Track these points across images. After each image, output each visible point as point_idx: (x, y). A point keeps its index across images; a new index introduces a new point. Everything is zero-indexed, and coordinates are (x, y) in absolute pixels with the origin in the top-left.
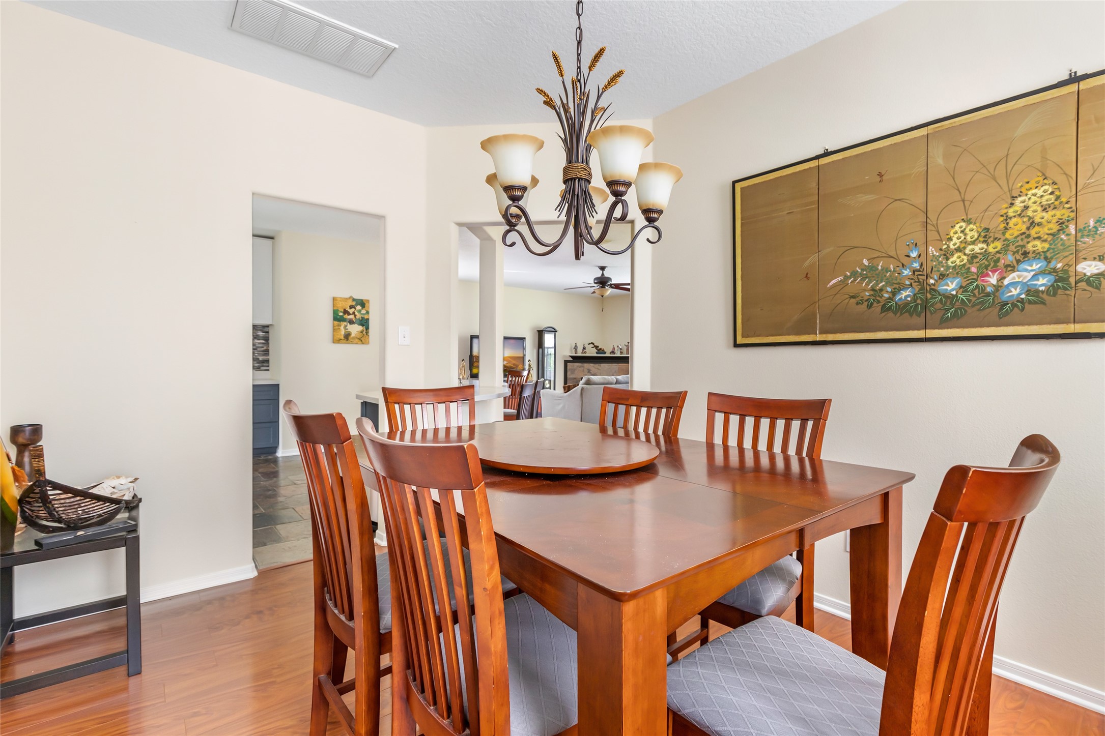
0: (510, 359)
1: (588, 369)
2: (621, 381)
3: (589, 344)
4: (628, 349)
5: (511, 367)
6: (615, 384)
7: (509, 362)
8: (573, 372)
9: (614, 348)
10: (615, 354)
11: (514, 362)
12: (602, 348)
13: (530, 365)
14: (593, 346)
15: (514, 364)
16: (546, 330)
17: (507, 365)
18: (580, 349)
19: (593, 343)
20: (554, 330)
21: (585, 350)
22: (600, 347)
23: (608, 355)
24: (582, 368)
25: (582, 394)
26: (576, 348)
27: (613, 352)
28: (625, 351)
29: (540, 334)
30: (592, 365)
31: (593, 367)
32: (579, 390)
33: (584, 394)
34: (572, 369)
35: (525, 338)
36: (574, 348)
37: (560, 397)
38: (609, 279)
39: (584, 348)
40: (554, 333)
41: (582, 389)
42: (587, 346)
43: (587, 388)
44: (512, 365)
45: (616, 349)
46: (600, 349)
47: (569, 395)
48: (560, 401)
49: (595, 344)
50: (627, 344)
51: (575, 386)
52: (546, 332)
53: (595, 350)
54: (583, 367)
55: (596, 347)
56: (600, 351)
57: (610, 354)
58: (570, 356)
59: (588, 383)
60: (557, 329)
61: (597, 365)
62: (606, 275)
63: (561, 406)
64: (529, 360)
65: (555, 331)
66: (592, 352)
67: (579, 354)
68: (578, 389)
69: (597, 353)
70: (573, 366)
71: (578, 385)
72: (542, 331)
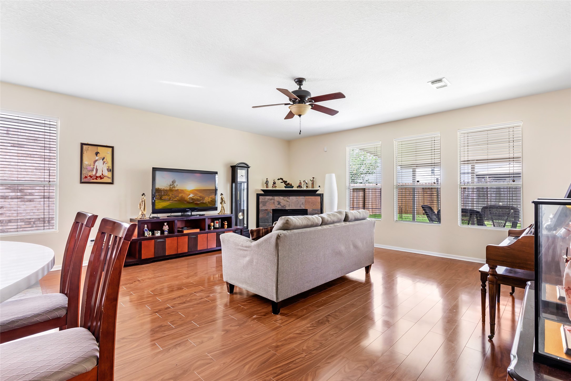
0: (196, 192)
1: (278, 202)
2: (328, 220)
3: (279, 179)
4: (313, 184)
5: (198, 200)
6: (321, 225)
7: (195, 194)
8: (264, 205)
9: (301, 183)
10: (301, 188)
11: (200, 194)
12: (290, 183)
13: (222, 199)
14: (282, 181)
15: (200, 197)
16: (239, 165)
17: (194, 198)
18: (271, 184)
19: (282, 179)
20: (246, 166)
21: (275, 185)
22: (288, 182)
23: (295, 188)
24: (273, 201)
25: (277, 245)
26: (267, 183)
27: (299, 186)
28: (310, 185)
29: (234, 169)
30: (282, 197)
31: (283, 199)
32: (273, 240)
33: (280, 244)
34: (264, 202)
35: (216, 173)
36: (266, 183)
37: (246, 247)
38: (307, 93)
39: (274, 183)
40: (246, 169)
41: (278, 237)
42: (276, 181)
43: (285, 235)
44: (199, 198)
45: (303, 183)
46: (288, 184)
47: (258, 245)
48: (246, 252)
49: (284, 180)
50: (312, 179)
51: (267, 233)
52: (239, 168)
53: (283, 185)
54: (274, 199)
55: (285, 182)
56: (288, 185)
57: (297, 188)
58: (262, 190)
59: (286, 227)
60: (250, 165)
61: (286, 198)
62: (304, 87)
63: (247, 259)
64: (222, 194)
65: (248, 167)
66: (281, 187)
67: (270, 188)
68: (271, 237)
69: (285, 187)
70: (265, 199)
71: (271, 231)
72: (235, 166)
